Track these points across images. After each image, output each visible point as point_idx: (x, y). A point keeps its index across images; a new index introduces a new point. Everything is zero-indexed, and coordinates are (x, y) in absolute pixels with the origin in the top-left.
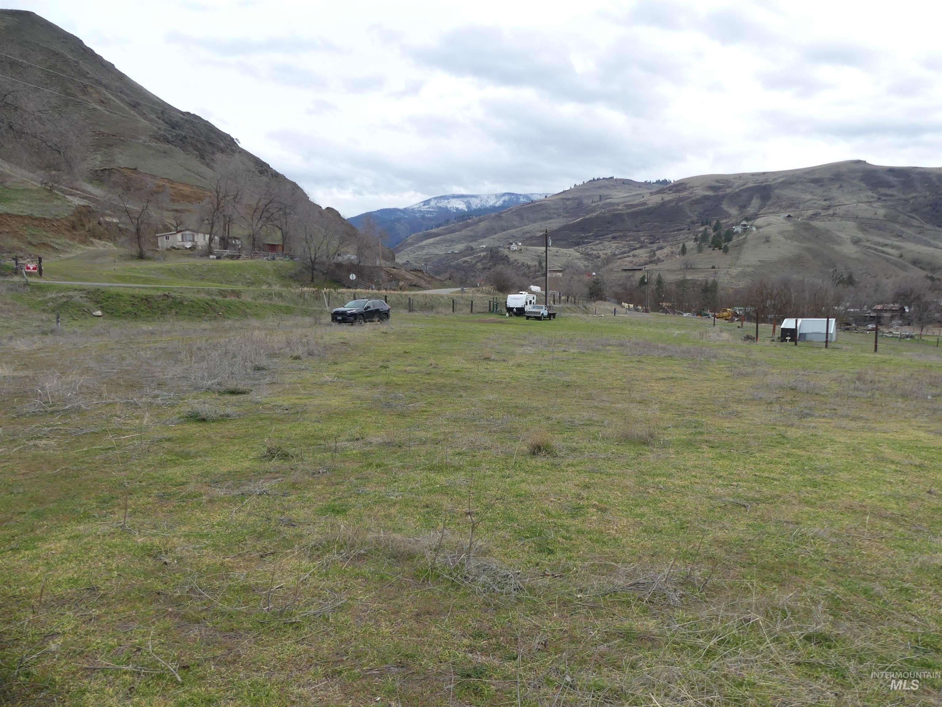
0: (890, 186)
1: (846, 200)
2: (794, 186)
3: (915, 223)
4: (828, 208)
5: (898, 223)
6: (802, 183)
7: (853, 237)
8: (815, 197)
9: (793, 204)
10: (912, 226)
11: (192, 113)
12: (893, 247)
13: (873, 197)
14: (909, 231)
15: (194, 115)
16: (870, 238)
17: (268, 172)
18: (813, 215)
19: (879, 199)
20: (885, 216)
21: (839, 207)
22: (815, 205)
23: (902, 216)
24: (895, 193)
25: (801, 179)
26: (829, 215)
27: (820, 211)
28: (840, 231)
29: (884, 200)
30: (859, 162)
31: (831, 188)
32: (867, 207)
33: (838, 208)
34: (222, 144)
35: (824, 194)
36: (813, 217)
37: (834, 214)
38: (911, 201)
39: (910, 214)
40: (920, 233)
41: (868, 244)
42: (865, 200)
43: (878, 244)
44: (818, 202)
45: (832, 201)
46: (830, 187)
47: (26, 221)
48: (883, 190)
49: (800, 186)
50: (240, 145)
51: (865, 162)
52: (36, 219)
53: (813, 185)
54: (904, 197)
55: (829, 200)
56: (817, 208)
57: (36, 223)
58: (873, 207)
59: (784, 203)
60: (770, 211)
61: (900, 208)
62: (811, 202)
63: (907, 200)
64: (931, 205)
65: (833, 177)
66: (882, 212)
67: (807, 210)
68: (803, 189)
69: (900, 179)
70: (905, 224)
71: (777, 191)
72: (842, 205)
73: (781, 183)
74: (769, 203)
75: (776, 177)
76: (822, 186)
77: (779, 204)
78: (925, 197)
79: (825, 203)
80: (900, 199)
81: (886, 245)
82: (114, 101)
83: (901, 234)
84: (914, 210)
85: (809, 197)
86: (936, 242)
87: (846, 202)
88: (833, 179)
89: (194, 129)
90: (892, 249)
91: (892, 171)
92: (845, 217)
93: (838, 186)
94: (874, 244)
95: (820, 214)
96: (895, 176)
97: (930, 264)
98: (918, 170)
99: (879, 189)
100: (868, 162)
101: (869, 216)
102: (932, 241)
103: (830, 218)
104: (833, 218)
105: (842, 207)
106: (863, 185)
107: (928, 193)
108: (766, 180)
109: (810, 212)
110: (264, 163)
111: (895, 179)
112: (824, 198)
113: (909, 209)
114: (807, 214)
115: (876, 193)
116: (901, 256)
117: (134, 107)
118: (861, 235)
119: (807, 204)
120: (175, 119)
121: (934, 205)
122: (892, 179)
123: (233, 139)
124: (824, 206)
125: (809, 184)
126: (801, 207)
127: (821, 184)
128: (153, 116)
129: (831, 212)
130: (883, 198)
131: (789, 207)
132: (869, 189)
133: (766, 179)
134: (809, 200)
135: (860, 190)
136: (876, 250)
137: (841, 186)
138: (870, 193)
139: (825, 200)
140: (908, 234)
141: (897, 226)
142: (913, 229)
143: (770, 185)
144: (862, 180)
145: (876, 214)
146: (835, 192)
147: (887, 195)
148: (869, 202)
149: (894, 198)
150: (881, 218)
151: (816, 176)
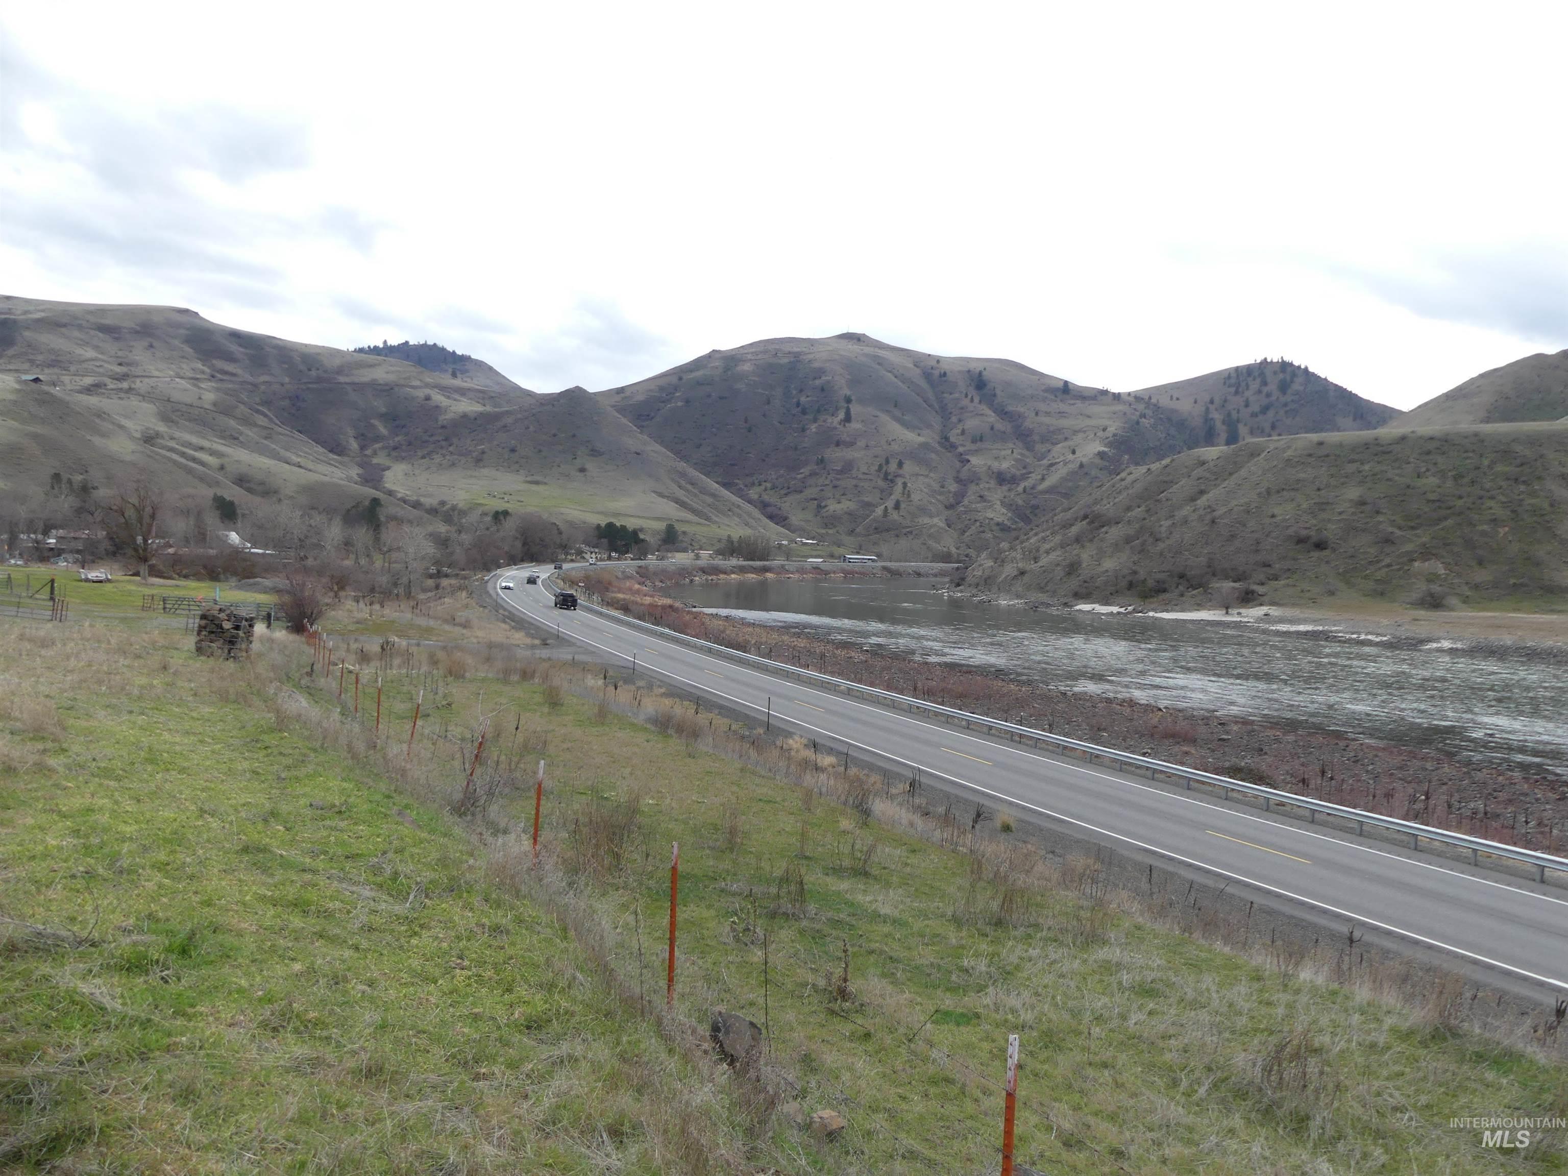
0: (230, 358)
1: (157, 370)
2: (63, 330)
3: (261, 420)
4: (124, 377)
5: (235, 418)
6: (80, 327)
7: (148, 429)
8: (100, 356)
9: (57, 362)
10: (256, 425)
12: (212, 453)
13: (203, 372)
14: (250, 434)
16: (177, 434)
18: (93, 385)
19: (213, 376)
20: (215, 404)
21: (143, 379)
22: (101, 370)
23: (242, 407)
24: (239, 371)
25: (80, 322)
26: (121, 389)
27: (108, 381)
28: (126, 417)
29: (221, 380)
30: (186, 312)
31: (132, 346)
32: (189, 386)
33: (138, 380)
35: (120, 354)
36: (92, 389)
37: (130, 390)
38: (263, 387)
39: (260, 408)
40: (266, 438)
41: (172, 444)
42: (190, 374)
43: (189, 445)
44: (106, 365)
45: (132, 369)
46: (132, 343)
48: (220, 364)
49: (76, 334)
51: (197, 313)
53: (101, 335)
54: (250, 379)
55: (128, 364)
56: (103, 375)
58: (199, 388)
59: (40, 358)
60: (11, 367)
61: (244, 396)
62: (92, 363)
63: (255, 385)
64: (290, 398)
65: (138, 328)
66: (209, 397)
67: (83, 376)
68: (81, 340)
69: (248, 351)
70: (246, 421)
71: (27, 334)
72: (147, 377)
73: (38, 321)
74: (11, 352)
75: (31, 308)
76: (117, 339)
77: (31, 357)
78: (282, 385)
79: (118, 369)
80: (244, 382)
81: (202, 449)
83: (237, 435)
84: (267, 403)
85: (90, 353)
86: (288, 454)
87: (157, 373)
88: (137, 332)
90: (211, 455)
91: (236, 336)
92: (144, 397)
93: (146, 344)
94: (183, 445)
95: (105, 385)
96: (240, 345)
97: (262, 483)
98: (275, 342)
99: (214, 362)
100: (202, 314)
101: (188, 400)
102: (283, 452)
103: (122, 395)
104: (128, 395)
105: (146, 380)
106: (188, 350)
107: (287, 380)
108: (10, 311)
109: (88, 381)
111: (242, 350)
112: (120, 360)
113: (257, 400)
114: (81, 383)
115: (209, 367)
116: (222, 468)
118: (162, 428)
119: (85, 365)
121: (295, 399)
122: (234, 348)
124: (117, 373)
125: (92, 332)
126: (73, 368)
127: (117, 336)
129: (125, 385)
130: (219, 376)
131: (50, 366)
132: (200, 360)
133: (10, 309)
134: (87, 360)
135: (183, 357)
136: (183, 455)
137: (151, 346)
138: (199, 366)
139: (120, 364)
140: (248, 436)
141: (232, 423)
142: (255, 429)
143: (15, 322)
144: (188, 341)
145: (200, 398)
146: (139, 353)
147: (226, 373)
148: (197, 379)
149: (233, 379)
150: (206, 406)
151: (107, 322)
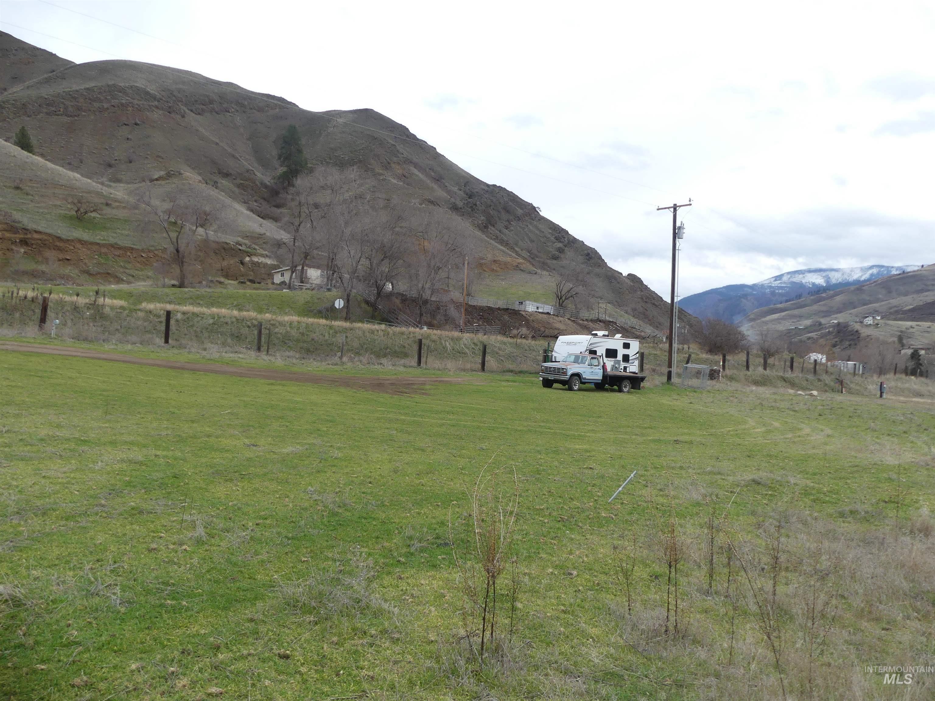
11: (498, 185)
15: (500, 186)
17: (564, 238)
34: (520, 212)
47: (104, 250)
50: (541, 213)
52: (120, 248)
57: (117, 253)
82: (417, 176)
89: (492, 198)
110: (563, 230)
117: (438, 180)
120: (477, 190)
123: (534, 208)
128: (455, 189)
